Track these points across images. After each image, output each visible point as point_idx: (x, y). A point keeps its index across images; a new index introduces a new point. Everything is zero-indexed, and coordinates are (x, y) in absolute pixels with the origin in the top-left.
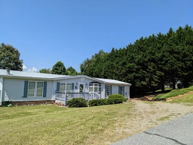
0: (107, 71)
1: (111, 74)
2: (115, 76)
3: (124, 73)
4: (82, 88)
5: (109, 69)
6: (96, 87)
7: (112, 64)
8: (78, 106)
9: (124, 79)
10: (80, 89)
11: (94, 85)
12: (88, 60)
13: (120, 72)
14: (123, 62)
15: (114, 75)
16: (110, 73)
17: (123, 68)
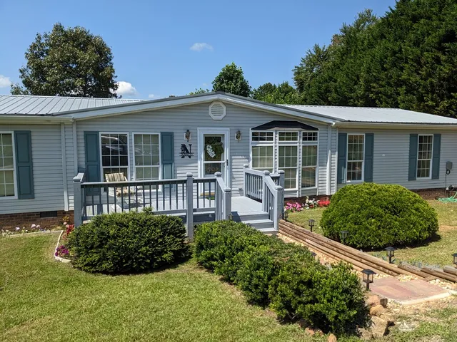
0: (377, 80)
1: (389, 90)
2: (408, 92)
3: (444, 79)
4: (219, 151)
5: (384, 69)
6: (286, 143)
7: (397, 49)
8: (105, 265)
9: (445, 103)
10: (207, 157)
11: (276, 137)
12: (317, 49)
13: (429, 75)
14: (441, 32)
15: (402, 90)
16: (389, 84)
17: (443, 58)
